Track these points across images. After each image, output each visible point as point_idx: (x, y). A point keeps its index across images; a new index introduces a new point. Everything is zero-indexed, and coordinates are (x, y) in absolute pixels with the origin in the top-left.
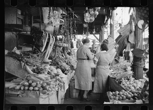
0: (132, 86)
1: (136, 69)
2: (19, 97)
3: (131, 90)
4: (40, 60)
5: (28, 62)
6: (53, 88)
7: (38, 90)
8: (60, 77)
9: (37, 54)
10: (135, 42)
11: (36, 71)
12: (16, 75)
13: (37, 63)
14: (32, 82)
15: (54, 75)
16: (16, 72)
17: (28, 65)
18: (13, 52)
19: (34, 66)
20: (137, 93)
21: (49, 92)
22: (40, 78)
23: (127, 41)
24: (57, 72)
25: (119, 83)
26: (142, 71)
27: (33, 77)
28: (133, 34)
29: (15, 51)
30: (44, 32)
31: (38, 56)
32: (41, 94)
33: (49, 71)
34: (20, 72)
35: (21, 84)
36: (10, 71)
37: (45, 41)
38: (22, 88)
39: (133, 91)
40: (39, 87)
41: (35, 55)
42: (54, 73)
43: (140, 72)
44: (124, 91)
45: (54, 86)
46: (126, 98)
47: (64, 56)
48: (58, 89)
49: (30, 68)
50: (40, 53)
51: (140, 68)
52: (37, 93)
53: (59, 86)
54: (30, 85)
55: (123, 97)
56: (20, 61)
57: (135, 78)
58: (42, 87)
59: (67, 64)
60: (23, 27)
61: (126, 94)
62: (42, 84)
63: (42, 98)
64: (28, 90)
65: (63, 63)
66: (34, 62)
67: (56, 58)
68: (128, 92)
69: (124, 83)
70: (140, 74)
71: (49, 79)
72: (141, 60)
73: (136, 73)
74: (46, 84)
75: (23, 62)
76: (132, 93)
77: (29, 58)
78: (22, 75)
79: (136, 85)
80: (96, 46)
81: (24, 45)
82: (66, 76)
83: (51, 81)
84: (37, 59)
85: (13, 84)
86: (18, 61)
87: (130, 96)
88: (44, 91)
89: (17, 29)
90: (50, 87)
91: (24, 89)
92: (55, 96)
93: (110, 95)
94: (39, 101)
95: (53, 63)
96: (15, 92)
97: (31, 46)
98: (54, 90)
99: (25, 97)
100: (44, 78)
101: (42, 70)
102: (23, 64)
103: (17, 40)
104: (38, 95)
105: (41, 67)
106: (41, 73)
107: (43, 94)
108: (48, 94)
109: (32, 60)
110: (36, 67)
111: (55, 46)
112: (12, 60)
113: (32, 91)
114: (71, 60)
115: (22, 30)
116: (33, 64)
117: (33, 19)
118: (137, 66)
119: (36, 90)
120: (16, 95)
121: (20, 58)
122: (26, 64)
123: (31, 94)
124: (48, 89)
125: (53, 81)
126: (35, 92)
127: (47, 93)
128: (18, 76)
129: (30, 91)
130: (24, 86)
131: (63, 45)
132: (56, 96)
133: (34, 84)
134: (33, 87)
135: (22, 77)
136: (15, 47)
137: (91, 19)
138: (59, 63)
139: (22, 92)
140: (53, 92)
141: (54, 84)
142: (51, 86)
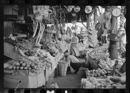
0: (107, 65)
1: (112, 51)
2: (12, 75)
3: (105, 68)
4: (31, 44)
5: (20, 46)
6: (41, 67)
7: (28, 69)
8: (48, 59)
9: (29, 40)
10: (111, 28)
11: (27, 54)
12: (11, 58)
13: (29, 47)
14: (22, 63)
15: (43, 57)
16: (11, 55)
17: (21, 49)
18: (9, 38)
19: (26, 50)
20: (110, 71)
21: (36, 71)
22: (29, 59)
23: (104, 27)
24: (46, 55)
25: (98, 63)
26: (116, 52)
27: (24, 59)
28: (109, 21)
29: (11, 37)
30: (34, 21)
31: (30, 41)
32: (30, 72)
33: (38, 54)
34: (14, 54)
35: (13, 64)
36: (6, 54)
37: (35, 29)
38: (14, 68)
39: (107, 69)
40: (28, 67)
41: (27, 41)
42: (43, 55)
43: (115, 53)
44: (99, 69)
45: (42, 66)
46: (101, 75)
47: (55, 41)
48: (46, 69)
49: (22, 51)
50: (32, 39)
51: (115, 50)
52: (26, 72)
53: (47, 66)
54: (21, 65)
55: (97, 74)
56: (14, 45)
57: (111, 59)
58: (31, 66)
59: (56, 48)
60: (18, 17)
61: (101, 71)
62: (30, 64)
63: (31, 76)
64: (20, 69)
65: (53, 47)
66: (26, 46)
67: (46, 43)
68: (103, 70)
69: (101, 63)
70: (115, 55)
71: (37, 60)
72: (115, 43)
73: (112, 55)
74: (34, 64)
75: (17, 46)
76: (106, 71)
77: (22, 43)
78: (16, 57)
79: (110, 64)
80: (83, 32)
81: (20, 33)
82: (54, 58)
83: (39, 62)
84: (28, 44)
85: (7, 65)
86: (13, 46)
87: (103, 73)
88: (33, 70)
89: (12, 18)
90: (37, 67)
91: (16, 69)
92: (42, 74)
93: (88, 73)
94: (28, 78)
95: (44, 47)
96: (9, 71)
97: (26, 33)
98: (42, 69)
99: (17, 75)
100: (33, 59)
101: (33, 53)
102: (17, 48)
103: (13, 28)
104: (28, 73)
105: (32, 51)
106: (32, 56)
107: (32, 72)
108: (36, 73)
109: (25, 44)
110: (27, 50)
111: (45, 32)
112: (7, 45)
113: (22, 70)
114: (60, 45)
115: (17, 20)
116: (25, 48)
117: (29, 10)
118: (113, 48)
119: (25, 70)
120: (10, 74)
121: (15, 43)
122: (19, 48)
123: (21, 73)
124: (36, 68)
125: (41, 62)
126: (25, 71)
127: (35, 71)
128: (13, 58)
129: (21, 70)
130: (16, 66)
131: (52, 32)
132: (44, 74)
133: (24, 65)
134: (24, 67)
135: (16, 59)
136: (11, 34)
137: (77, 9)
138: (49, 47)
139: (15, 71)
140: (40, 71)
141: (42, 64)
142: (39, 66)
